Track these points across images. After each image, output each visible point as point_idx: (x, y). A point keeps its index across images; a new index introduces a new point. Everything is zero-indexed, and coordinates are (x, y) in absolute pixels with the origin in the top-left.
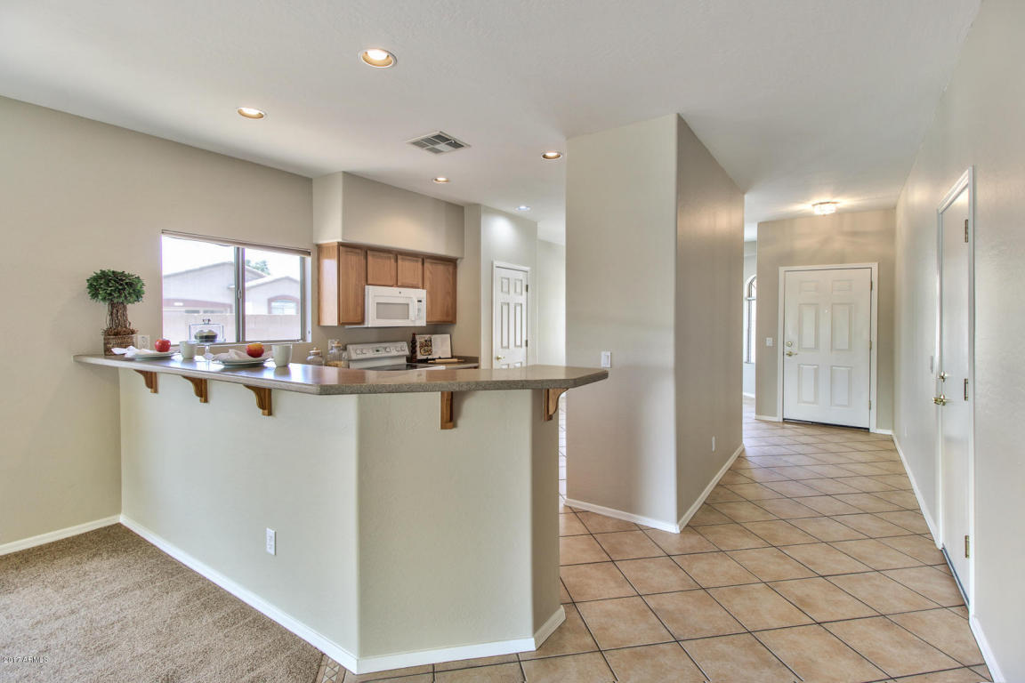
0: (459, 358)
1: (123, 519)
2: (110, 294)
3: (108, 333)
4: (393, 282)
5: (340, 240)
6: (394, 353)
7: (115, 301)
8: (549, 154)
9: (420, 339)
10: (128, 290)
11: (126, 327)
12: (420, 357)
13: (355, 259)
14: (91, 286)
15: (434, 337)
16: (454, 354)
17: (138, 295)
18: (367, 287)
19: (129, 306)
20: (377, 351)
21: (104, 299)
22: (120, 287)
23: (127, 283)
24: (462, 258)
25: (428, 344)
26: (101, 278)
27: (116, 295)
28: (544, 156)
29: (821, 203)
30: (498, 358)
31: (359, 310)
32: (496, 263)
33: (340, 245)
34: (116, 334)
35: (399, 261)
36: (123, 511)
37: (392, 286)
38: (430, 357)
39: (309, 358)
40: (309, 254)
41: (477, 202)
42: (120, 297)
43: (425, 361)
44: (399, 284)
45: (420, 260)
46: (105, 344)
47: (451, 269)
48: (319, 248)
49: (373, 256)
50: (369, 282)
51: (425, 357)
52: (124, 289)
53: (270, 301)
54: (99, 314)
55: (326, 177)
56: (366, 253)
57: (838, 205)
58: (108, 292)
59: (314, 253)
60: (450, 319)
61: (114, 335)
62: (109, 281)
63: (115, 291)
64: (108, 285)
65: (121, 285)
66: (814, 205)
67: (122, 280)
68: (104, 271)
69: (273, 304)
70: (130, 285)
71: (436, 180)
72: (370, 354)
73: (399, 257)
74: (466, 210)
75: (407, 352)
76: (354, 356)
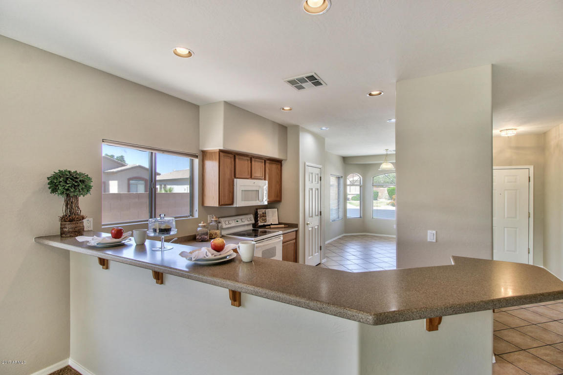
0: (285, 224)
1: (71, 362)
2: (67, 190)
3: (63, 219)
4: (249, 176)
5: (222, 148)
6: (247, 223)
7: (72, 194)
8: (373, 93)
9: (260, 212)
10: (82, 186)
11: (78, 215)
12: (260, 224)
13: (228, 161)
14: (51, 183)
15: (267, 210)
16: (280, 222)
17: (88, 189)
18: (235, 180)
19: (81, 198)
20: (237, 221)
21: (62, 193)
22: (76, 184)
23: (80, 181)
24: (286, 160)
25: (264, 215)
26: (60, 177)
27: (72, 190)
28: (370, 95)
29: (507, 130)
30: (308, 224)
31: (231, 195)
32: (307, 164)
33: (221, 151)
34: (71, 221)
35: (253, 163)
36: (71, 355)
37: (248, 179)
38: (266, 224)
39: (199, 229)
40: (197, 157)
41: (297, 124)
42: (74, 192)
43: (264, 226)
44: (253, 177)
45: (264, 161)
46: (61, 228)
47: (279, 167)
48: (204, 153)
49: (239, 159)
50: (237, 176)
51: (262, 224)
52: (79, 185)
53: (129, 179)
54: (57, 205)
55: (211, 104)
56: (235, 156)
57: (517, 130)
58: (66, 188)
59: (200, 157)
60: (278, 199)
61: (69, 221)
62: (67, 179)
63: (71, 187)
64: (66, 182)
65: (76, 182)
66: (501, 131)
67: (77, 178)
68: (62, 171)
69: (131, 182)
70: (83, 181)
71: (283, 109)
72: (233, 224)
73: (253, 159)
74: (289, 129)
75: (253, 222)
76: (224, 226)
